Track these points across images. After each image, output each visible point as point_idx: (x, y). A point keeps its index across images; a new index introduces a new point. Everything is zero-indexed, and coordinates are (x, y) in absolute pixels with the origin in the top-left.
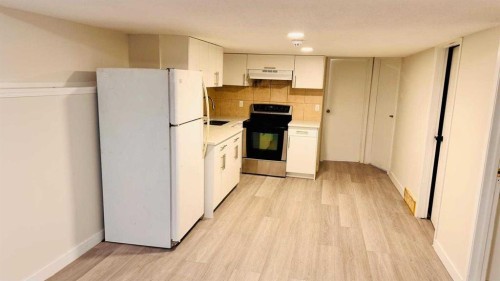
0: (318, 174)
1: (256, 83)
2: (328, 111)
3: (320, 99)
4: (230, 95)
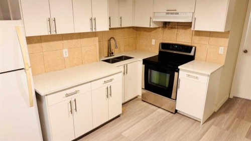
0: (212, 116)
1: (166, 25)
2: (246, 52)
3: (225, 42)
4: (146, 33)
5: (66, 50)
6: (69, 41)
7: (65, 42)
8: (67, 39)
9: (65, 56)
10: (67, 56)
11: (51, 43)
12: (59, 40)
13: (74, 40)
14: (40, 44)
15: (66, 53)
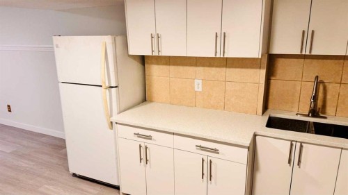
5: (200, 81)
6: (206, 68)
7: (200, 69)
8: (203, 66)
9: (196, 89)
10: (200, 89)
11: (181, 68)
12: (191, 65)
13: (214, 69)
14: (168, 67)
15: (198, 85)
